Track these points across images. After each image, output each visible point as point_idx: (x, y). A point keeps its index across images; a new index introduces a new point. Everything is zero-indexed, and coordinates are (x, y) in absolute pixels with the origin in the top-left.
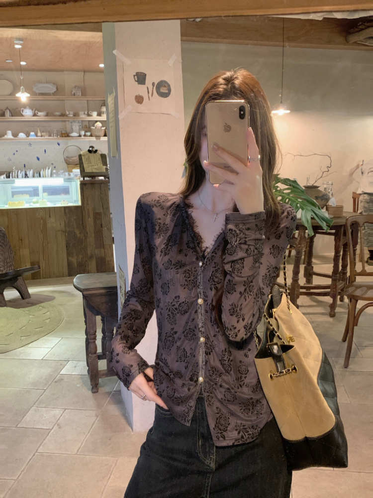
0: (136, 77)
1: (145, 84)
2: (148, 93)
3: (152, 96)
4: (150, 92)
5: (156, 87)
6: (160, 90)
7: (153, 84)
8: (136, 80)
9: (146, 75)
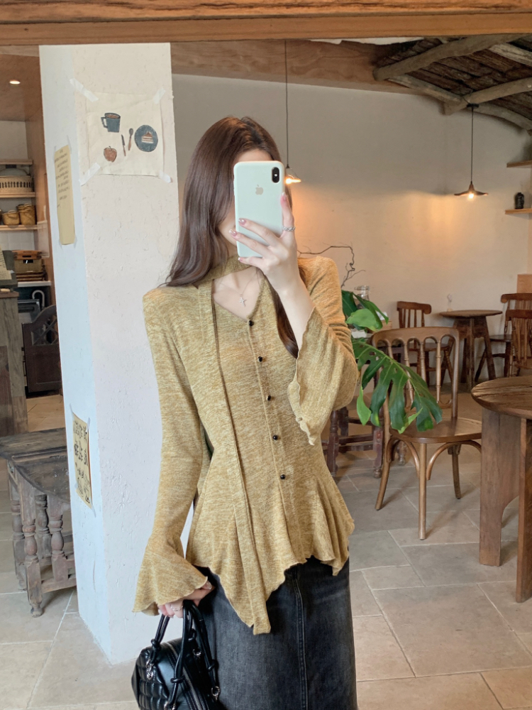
0: (105, 120)
1: (118, 131)
2: (124, 144)
3: (129, 149)
4: (127, 143)
5: (135, 136)
6: (141, 140)
7: (131, 131)
8: (106, 125)
9: (119, 117)
